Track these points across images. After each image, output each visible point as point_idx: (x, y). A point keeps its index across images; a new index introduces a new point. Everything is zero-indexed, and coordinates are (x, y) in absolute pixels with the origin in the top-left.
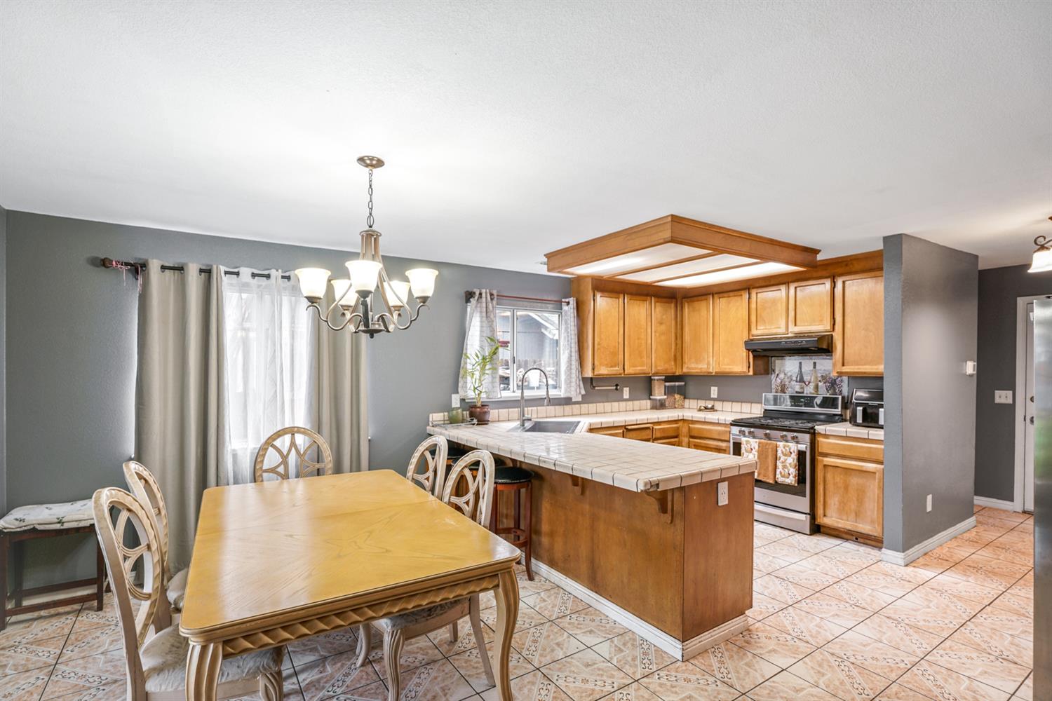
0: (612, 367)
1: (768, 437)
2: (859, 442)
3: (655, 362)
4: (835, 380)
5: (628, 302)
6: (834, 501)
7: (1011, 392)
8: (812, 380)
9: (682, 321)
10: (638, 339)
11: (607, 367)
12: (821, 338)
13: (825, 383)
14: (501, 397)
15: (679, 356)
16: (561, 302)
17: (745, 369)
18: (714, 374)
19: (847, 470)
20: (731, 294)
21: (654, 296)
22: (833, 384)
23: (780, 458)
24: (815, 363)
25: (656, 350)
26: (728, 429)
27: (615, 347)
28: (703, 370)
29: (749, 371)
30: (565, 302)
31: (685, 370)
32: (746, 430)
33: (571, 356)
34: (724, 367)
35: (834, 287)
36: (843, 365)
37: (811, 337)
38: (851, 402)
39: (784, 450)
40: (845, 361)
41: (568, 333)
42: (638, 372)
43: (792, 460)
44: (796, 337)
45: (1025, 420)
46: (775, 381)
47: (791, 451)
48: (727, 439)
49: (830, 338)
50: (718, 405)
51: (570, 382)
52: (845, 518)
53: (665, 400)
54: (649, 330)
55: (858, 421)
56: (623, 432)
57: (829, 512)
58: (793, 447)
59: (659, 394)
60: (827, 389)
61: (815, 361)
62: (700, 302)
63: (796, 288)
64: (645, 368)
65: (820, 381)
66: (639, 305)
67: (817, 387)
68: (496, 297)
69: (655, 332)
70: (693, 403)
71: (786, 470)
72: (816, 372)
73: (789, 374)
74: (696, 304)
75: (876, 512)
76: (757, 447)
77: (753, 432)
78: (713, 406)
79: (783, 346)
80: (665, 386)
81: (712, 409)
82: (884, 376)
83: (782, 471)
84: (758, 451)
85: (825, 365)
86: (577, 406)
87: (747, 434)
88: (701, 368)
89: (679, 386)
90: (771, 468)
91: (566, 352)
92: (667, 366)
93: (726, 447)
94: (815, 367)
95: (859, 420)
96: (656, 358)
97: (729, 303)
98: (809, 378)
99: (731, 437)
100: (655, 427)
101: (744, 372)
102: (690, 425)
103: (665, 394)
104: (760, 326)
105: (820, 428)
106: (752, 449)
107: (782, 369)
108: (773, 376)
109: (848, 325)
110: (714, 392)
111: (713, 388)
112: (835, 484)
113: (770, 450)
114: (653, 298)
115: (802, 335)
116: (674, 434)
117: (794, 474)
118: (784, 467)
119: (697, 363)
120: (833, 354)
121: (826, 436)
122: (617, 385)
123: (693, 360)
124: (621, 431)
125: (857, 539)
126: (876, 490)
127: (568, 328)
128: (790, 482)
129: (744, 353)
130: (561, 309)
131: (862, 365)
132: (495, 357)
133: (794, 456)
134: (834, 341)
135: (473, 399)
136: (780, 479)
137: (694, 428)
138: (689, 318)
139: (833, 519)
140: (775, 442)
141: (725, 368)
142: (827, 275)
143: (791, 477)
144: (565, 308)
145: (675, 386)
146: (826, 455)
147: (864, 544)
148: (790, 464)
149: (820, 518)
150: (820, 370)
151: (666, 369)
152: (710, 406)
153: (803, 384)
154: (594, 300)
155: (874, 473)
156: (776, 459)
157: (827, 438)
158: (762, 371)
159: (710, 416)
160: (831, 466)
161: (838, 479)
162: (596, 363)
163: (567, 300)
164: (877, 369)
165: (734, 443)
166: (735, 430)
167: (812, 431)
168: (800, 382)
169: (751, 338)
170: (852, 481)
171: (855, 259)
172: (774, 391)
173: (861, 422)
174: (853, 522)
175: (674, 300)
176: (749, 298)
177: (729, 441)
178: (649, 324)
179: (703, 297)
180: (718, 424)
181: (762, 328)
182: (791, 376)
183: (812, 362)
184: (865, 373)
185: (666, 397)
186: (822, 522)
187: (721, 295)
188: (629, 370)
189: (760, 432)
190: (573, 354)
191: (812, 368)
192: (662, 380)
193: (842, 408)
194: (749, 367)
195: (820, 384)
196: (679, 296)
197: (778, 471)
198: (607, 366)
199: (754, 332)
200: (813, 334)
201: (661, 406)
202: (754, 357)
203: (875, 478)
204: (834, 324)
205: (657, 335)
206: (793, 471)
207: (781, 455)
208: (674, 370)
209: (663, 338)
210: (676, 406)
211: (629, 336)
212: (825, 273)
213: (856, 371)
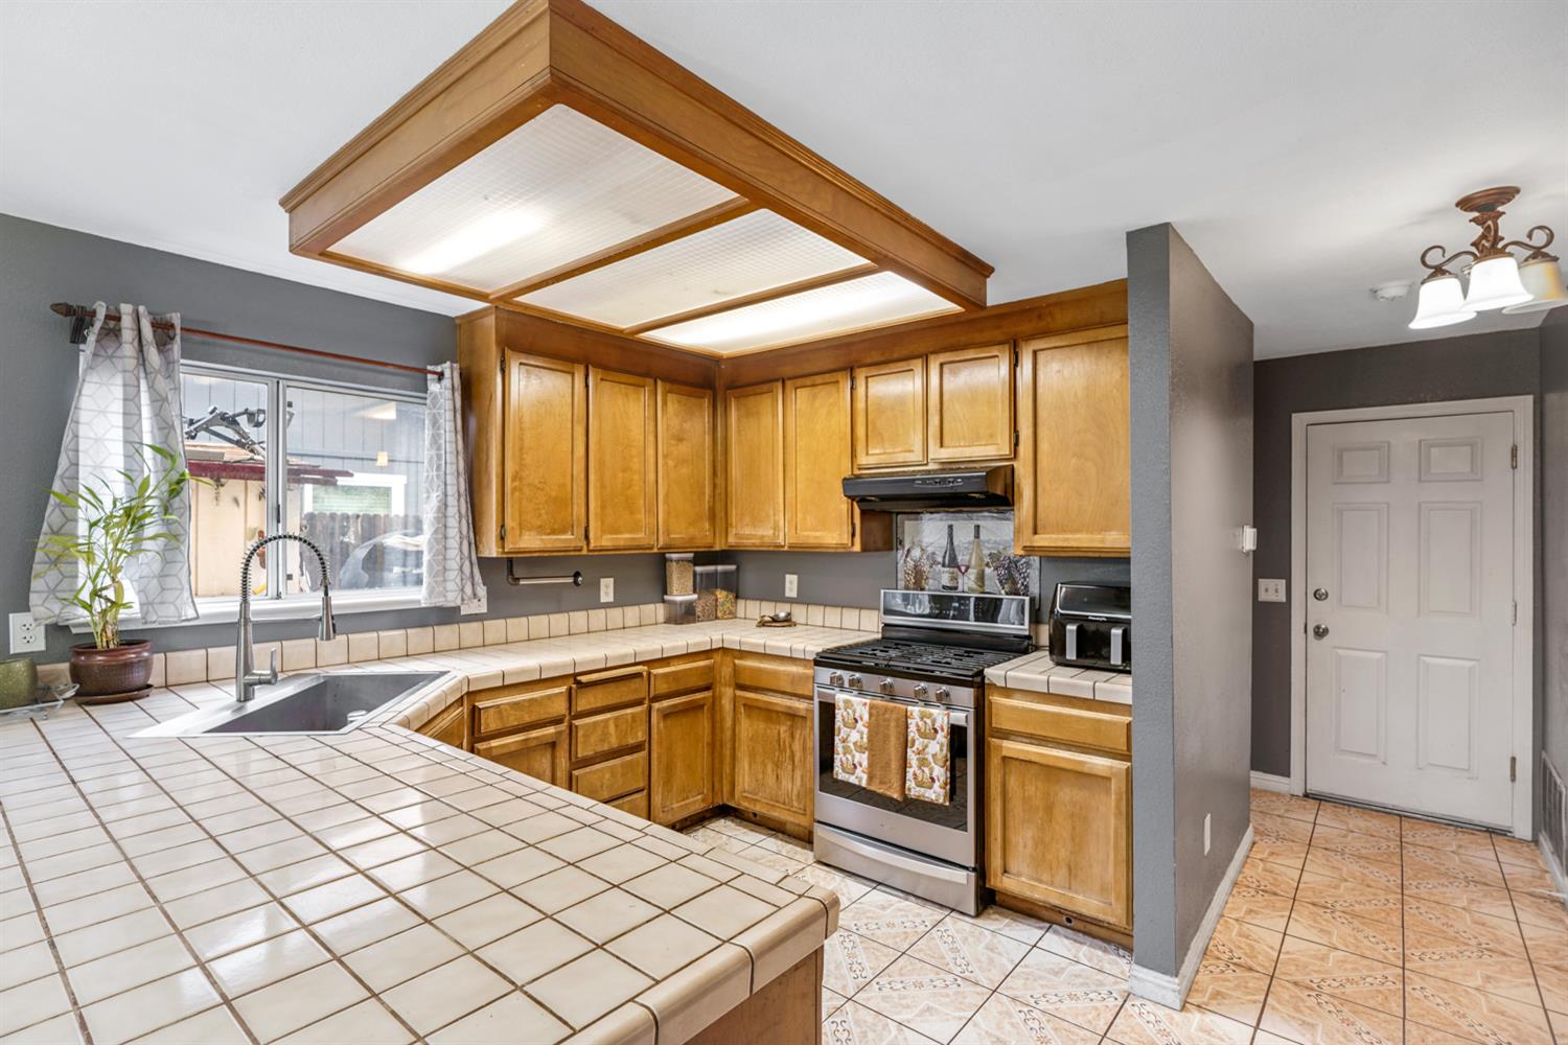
0: (553, 532)
1: (889, 693)
2: (1074, 707)
3: (666, 522)
4: (1016, 563)
5: (596, 386)
6: (1023, 839)
7: (1284, 581)
8: (973, 563)
9: (726, 438)
10: (624, 471)
11: (539, 533)
12: (993, 473)
13: (996, 569)
14: (198, 618)
15: (719, 510)
16: (425, 372)
17: (846, 539)
18: (786, 548)
19: (1051, 772)
20: (818, 379)
21: (662, 380)
22: (1011, 572)
23: (914, 741)
24: (977, 527)
25: (667, 496)
26: (810, 672)
27: (563, 486)
28: (766, 540)
29: (853, 544)
30: (434, 373)
31: (732, 540)
32: (846, 675)
33: (446, 506)
34: (806, 533)
35: (1016, 365)
36: (1035, 533)
37: (974, 470)
38: (1052, 612)
39: (921, 723)
40: (1039, 527)
41: (439, 449)
42: (622, 543)
43: (938, 746)
44: (942, 471)
45: (1306, 631)
46: (904, 562)
47: (937, 726)
48: (806, 693)
49: (1009, 473)
50: (799, 613)
51: (445, 569)
52: (1045, 877)
53: (695, 601)
54: (651, 451)
55: (1068, 657)
56: (570, 689)
57: (1013, 866)
58: (941, 717)
59: (681, 592)
60: (1001, 582)
61: (978, 523)
62: (758, 397)
63: (942, 365)
64: (642, 535)
65: (987, 565)
66: (627, 395)
67: (981, 578)
68: (178, 331)
69: (665, 456)
70: (753, 609)
71: (926, 770)
72: (979, 545)
73: (930, 550)
74: (751, 401)
75: (1111, 869)
76: (866, 717)
77: (859, 681)
78: (789, 614)
79: (919, 488)
80: (695, 574)
81: (788, 621)
82: (1132, 555)
83: (918, 772)
84: (869, 726)
85: (999, 532)
86: (476, 625)
87: (846, 685)
88: (763, 537)
89: (725, 573)
90: (895, 765)
91: (434, 495)
92: (692, 531)
93: (807, 710)
94: (977, 536)
95: (1071, 655)
96: (668, 513)
97: (814, 397)
98: (967, 558)
99: (816, 689)
100: (654, 671)
101: (844, 546)
102: (737, 661)
103: (695, 592)
104: (876, 448)
105: (994, 673)
106: (856, 721)
107: (916, 540)
108: (900, 552)
109: (1044, 447)
110: (791, 585)
111: (789, 577)
112: (1026, 800)
113: (893, 724)
114: (659, 382)
115: (954, 466)
116: (701, 683)
117: (942, 779)
118: (923, 763)
119: (754, 525)
120: (1015, 508)
121: (1007, 692)
122: (577, 575)
123: (747, 519)
124: (564, 689)
125: (1069, 920)
126: (1112, 821)
127: (439, 435)
128: (933, 797)
129: (843, 504)
130: (426, 390)
131: (1072, 532)
132: (176, 502)
133: (942, 738)
134: (1016, 481)
135: (86, 625)
136: (914, 791)
137: (745, 668)
138: (739, 431)
139: (1023, 879)
140: (903, 707)
141: (808, 537)
142: (1002, 338)
143: (936, 785)
144: (434, 387)
145: (716, 572)
146: (1006, 735)
147: (1085, 933)
148: (934, 756)
149: (996, 875)
150: (988, 542)
151: (692, 539)
152: (782, 615)
153: (956, 570)
154: (503, 371)
155: (1108, 779)
156: (905, 744)
157: (1008, 697)
158: (880, 544)
159: (778, 641)
160: (1017, 759)
161: (1031, 790)
162: (509, 523)
163: (439, 369)
164: (1102, 541)
165: (820, 702)
166: (825, 675)
167: (978, 679)
168: (949, 566)
169: (857, 472)
170: (1061, 794)
171: (1056, 304)
172: (901, 584)
173: (1074, 658)
174: (1063, 888)
175: (709, 392)
176: (852, 388)
177: (811, 698)
178: (651, 438)
179: (765, 387)
180: (792, 660)
181: (878, 451)
182: (934, 553)
183: (971, 525)
184: (1078, 549)
185: (695, 596)
186: (999, 885)
187: (799, 382)
188: (601, 540)
189: (873, 682)
190: (452, 501)
191: (972, 538)
192: (689, 561)
193: (1030, 622)
194: (853, 535)
195: (988, 571)
196: (719, 384)
197: (909, 776)
198: (540, 530)
199: (863, 460)
200: (977, 465)
201: (685, 615)
202: (863, 513)
203: (1108, 791)
204: (1016, 444)
205: (671, 463)
206: (940, 773)
207: (917, 736)
208: (709, 540)
209: (685, 471)
210: (719, 614)
211: (601, 463)
212: (997, 334)
213: (1060, 544)
